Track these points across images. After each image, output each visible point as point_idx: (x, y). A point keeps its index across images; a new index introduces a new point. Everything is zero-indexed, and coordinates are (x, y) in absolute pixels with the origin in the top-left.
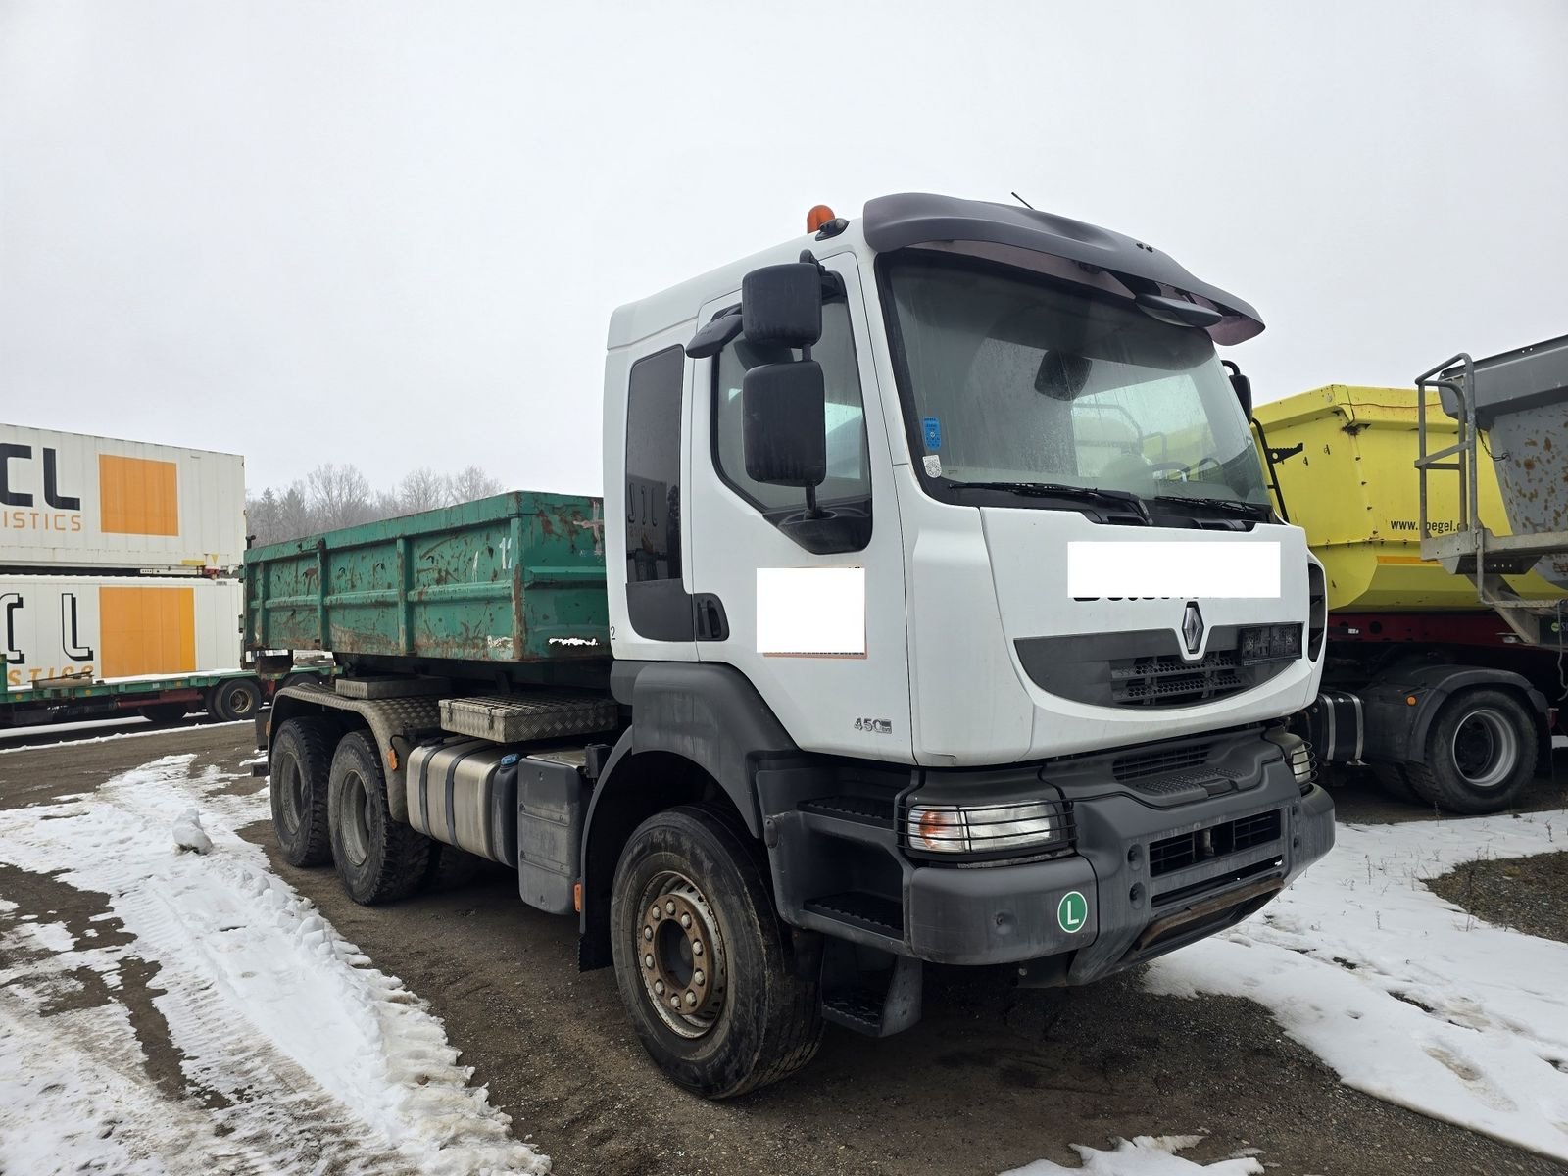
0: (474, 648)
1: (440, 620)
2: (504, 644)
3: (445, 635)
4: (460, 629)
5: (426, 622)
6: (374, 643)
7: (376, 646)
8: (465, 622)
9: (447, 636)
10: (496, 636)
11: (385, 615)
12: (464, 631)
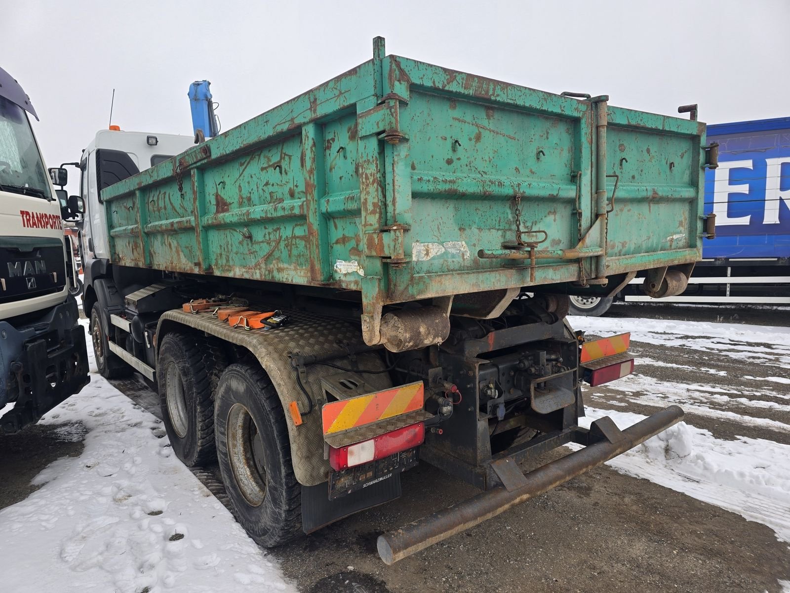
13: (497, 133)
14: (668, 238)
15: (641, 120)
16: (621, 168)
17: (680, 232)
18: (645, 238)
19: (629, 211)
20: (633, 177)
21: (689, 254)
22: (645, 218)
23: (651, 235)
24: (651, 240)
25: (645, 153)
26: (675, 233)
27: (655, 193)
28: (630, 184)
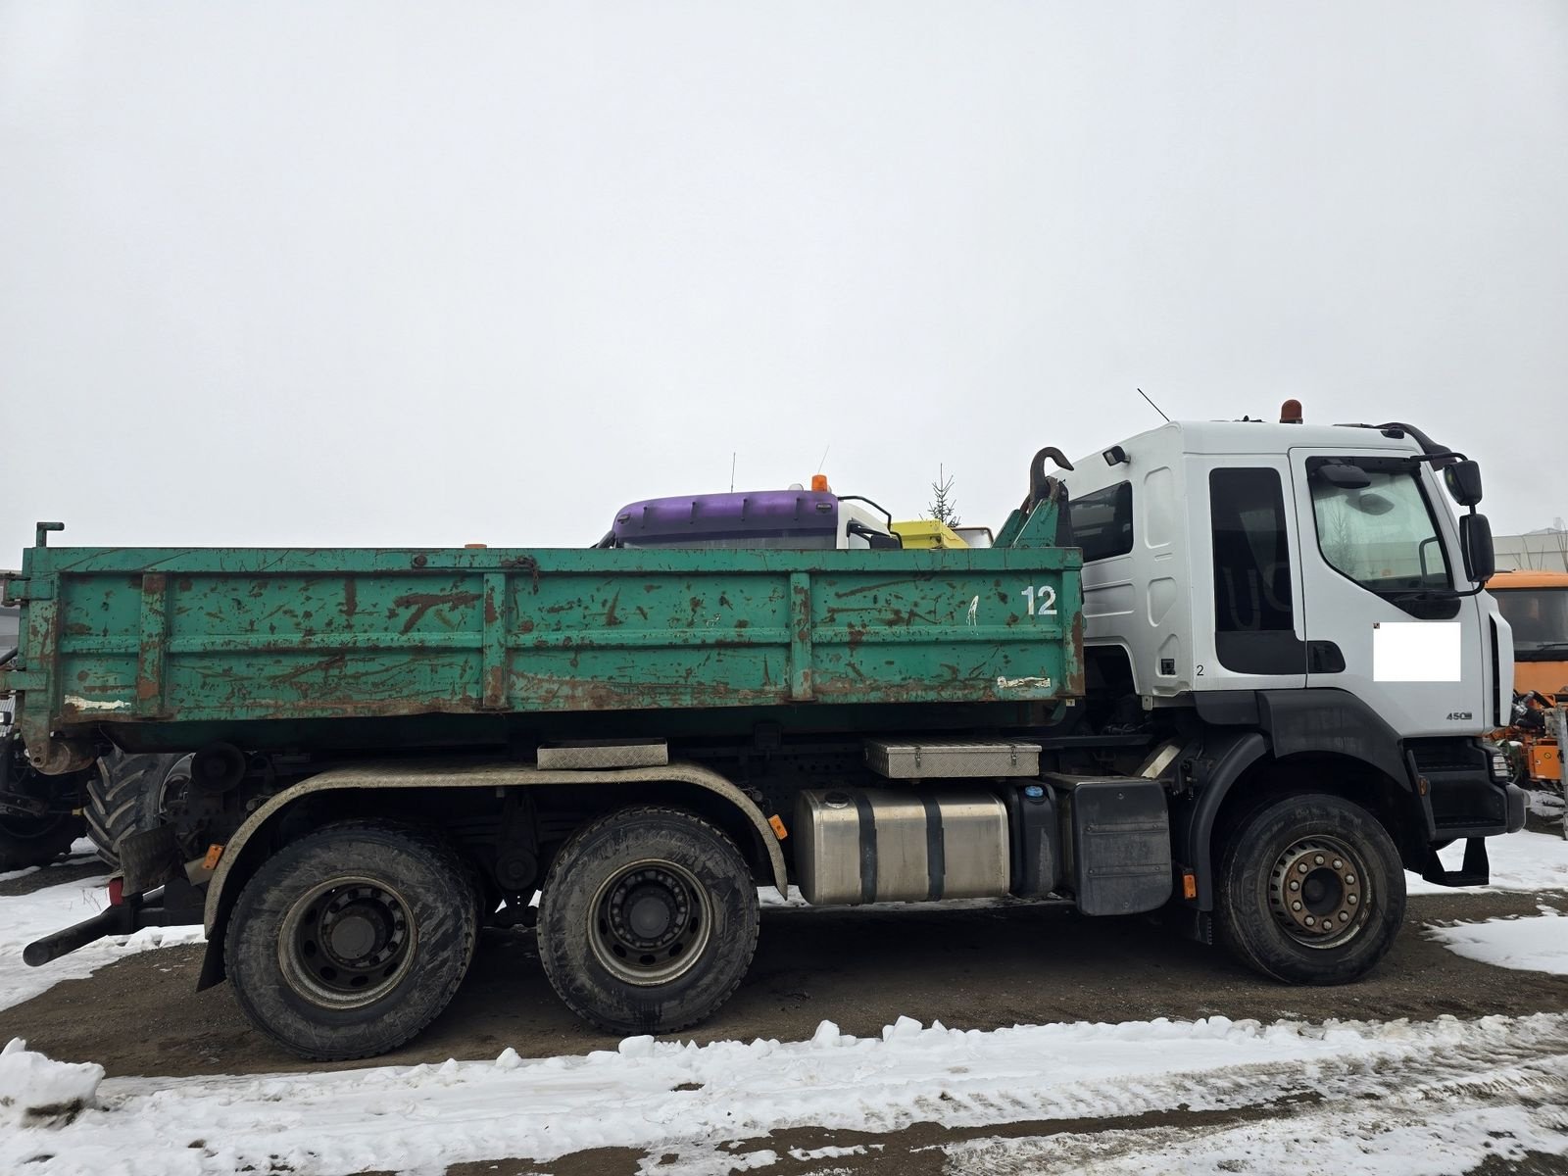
0: (965, 689)
1: (889, 663)
2: (1028, 684)
3: (897, 677)
4: (940, 671)
6: (682, 694)
7: (686, 697)
9: (904, 679)
10: (1014, 677)
11: (726, 658)
12: (949, 673)
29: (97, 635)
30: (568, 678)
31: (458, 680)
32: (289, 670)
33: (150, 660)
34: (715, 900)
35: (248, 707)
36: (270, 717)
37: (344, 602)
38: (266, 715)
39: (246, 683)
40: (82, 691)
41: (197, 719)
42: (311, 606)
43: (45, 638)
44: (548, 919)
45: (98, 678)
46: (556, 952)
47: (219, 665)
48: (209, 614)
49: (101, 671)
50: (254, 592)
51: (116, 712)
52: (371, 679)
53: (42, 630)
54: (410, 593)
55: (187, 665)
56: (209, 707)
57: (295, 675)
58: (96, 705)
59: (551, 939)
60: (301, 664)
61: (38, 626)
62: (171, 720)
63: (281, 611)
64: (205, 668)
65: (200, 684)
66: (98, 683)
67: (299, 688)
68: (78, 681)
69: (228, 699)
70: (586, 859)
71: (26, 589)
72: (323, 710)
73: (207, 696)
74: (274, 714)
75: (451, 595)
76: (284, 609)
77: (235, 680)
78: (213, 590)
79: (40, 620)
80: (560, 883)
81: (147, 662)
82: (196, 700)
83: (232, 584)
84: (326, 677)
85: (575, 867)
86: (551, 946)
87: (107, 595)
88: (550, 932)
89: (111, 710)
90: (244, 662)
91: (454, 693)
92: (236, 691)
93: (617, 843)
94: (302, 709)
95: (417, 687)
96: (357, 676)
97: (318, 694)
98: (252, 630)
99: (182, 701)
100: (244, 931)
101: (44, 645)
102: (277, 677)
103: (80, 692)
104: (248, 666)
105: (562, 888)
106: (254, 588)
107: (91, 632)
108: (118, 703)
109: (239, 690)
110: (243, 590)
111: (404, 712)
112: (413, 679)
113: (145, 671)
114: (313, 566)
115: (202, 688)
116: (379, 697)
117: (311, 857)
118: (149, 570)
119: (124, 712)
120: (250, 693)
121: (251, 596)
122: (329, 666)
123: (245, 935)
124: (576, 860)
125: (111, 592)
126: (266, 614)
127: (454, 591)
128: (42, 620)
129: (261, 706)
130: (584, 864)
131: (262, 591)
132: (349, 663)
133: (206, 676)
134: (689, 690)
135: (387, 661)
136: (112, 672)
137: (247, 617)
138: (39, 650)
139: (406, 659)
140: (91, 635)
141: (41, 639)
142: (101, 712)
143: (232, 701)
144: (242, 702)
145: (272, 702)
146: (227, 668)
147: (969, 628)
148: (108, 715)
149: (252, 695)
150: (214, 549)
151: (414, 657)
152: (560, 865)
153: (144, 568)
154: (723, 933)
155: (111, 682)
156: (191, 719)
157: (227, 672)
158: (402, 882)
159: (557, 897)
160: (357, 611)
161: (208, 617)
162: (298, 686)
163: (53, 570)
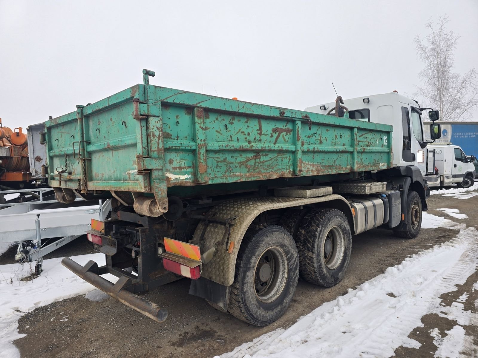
0: (375, 167)
1: (367, 158)
2: (384, 165)
3: (368, 163)
4: (373, 161)
5: (361, 159)
6: (333, 169)
7: (334, 170)
8: (375, 159)
9: (368, 164)
10: (382, 162)
11: (341, 157)
12: (374, 162)
13: (65, 133)
14: (127, 173)
15: (97, 107)
16: (100, 134)
17: (135, 169)
18: (112, 172)
19: (103, 156)
20: (105, 137)
21: (131, 185)
22: (110, 160)
23: (115, 170)
24: (115, 173)
25: (110, 121)
26: (131, 169)
27: (109, 144)
28: (104, 141)
29: (174, 139)
30: (312, 163)
31: (288, 164)
32: (245, 159)
33: (202, 154)
34: (345, 237)
35: (232, 176)
36: (239, 181)
37: (259, 129)
38: (238, 180)
39: (231, 165)
40: (171, 170)
41: (216, 183)
42: (249, 130)
43: (159, 140)
44: (316, 252)
45: (178, 163)
46: (319, 263)
47: (222, 157)
48: (217, 131)
49: (178, 158)
50: (231, 122)
51: (186, 180)
52: (267, 163)
53: (157, 134)
54: (276, 127)
55: (211, 156)
56: (219, 177)
57: (247, 161)
58: (177, 177)
59: (317, 259)
60: (248, 157)
61: (155, 132)
62: (207, 184)
63: (240, 132)
64: (217, 158)
65: (215, 166)
66: (178, 166)
67: (247, 168)
68: (169, 164)
69: (225, 173)
70: (324, 229)
71: (148, 109)
72: (254, 177)
73: (218, 172)
74: (240, 179)
75: (285, 129)
76: (241, 131)
77: (228, 164)
78: (217, 119)
79: (155, 129)
80: (318, 239)
81: (201, 154)
82: (215, 174)
83: (223, 117)
84: (255, 163)
85: (321, 232)
86: (317, 261)
87: (177, 117)
88: (317, 256)
89: (183, 179)
90: (230, 155)
91: (287, 169)
92: (228, 169)
93: (330, 222)
94: (248, 177)
95: (278, 167)
96: (263, 162)
97: (252, 170)
98: (231, 140)
99: (210, 174)
100: (246, 278)
101: (158, 143)
102: (242, 162)
103: (170, 170)
104: (232, 157)
105: (319, 240)
106: (230, 119)
107: (172, 137)
108: (186, 176)
109: (229, 168)
110: (227, 119)
111: (275, 177)
112: (277, 164)
113: (201, 159)
114: (253, 111)
115: (216, 167)
116: (268, 171)
117: (263, 241)
118: (199, 105)
119: (189, 180)
120: (232, 170)
121: (230, 123)
122: (255, 158)
123: (246, 280)
124: (321, 229)
125: (178, 116)
126: (236, 132)
127: (286, 127)
128: (156, 129)
129: (236, 176)
130: (324, 231)
131: (233, 122)
132: (262, 156)
133: (218, 162)
134: (334, 167)
135: (271, 156)
136: (183, 159)
137: (229, 134)
138: (156, 145)
139: (276, 155)
140: (172, 139)
141: (157, 140)
142: (179, 181)
143: (227, 174)
144: (230, 174)
145: (239, 174)
146: (225, 158)
147: (376, 148)
148: (182, 182)
149: (233, 171)
150: (221, 98)
151: (278, 154)
152: (317, 232)
153: (196, 104)
154: (348, 247)
155: (183, 165)
156: (214, 183)
157: (225, 160)
158: (286, 246)
159: (318, 243)
160: (262, 134)
161: (216, 132)
162: (247, 166)
163: (159, 99)
